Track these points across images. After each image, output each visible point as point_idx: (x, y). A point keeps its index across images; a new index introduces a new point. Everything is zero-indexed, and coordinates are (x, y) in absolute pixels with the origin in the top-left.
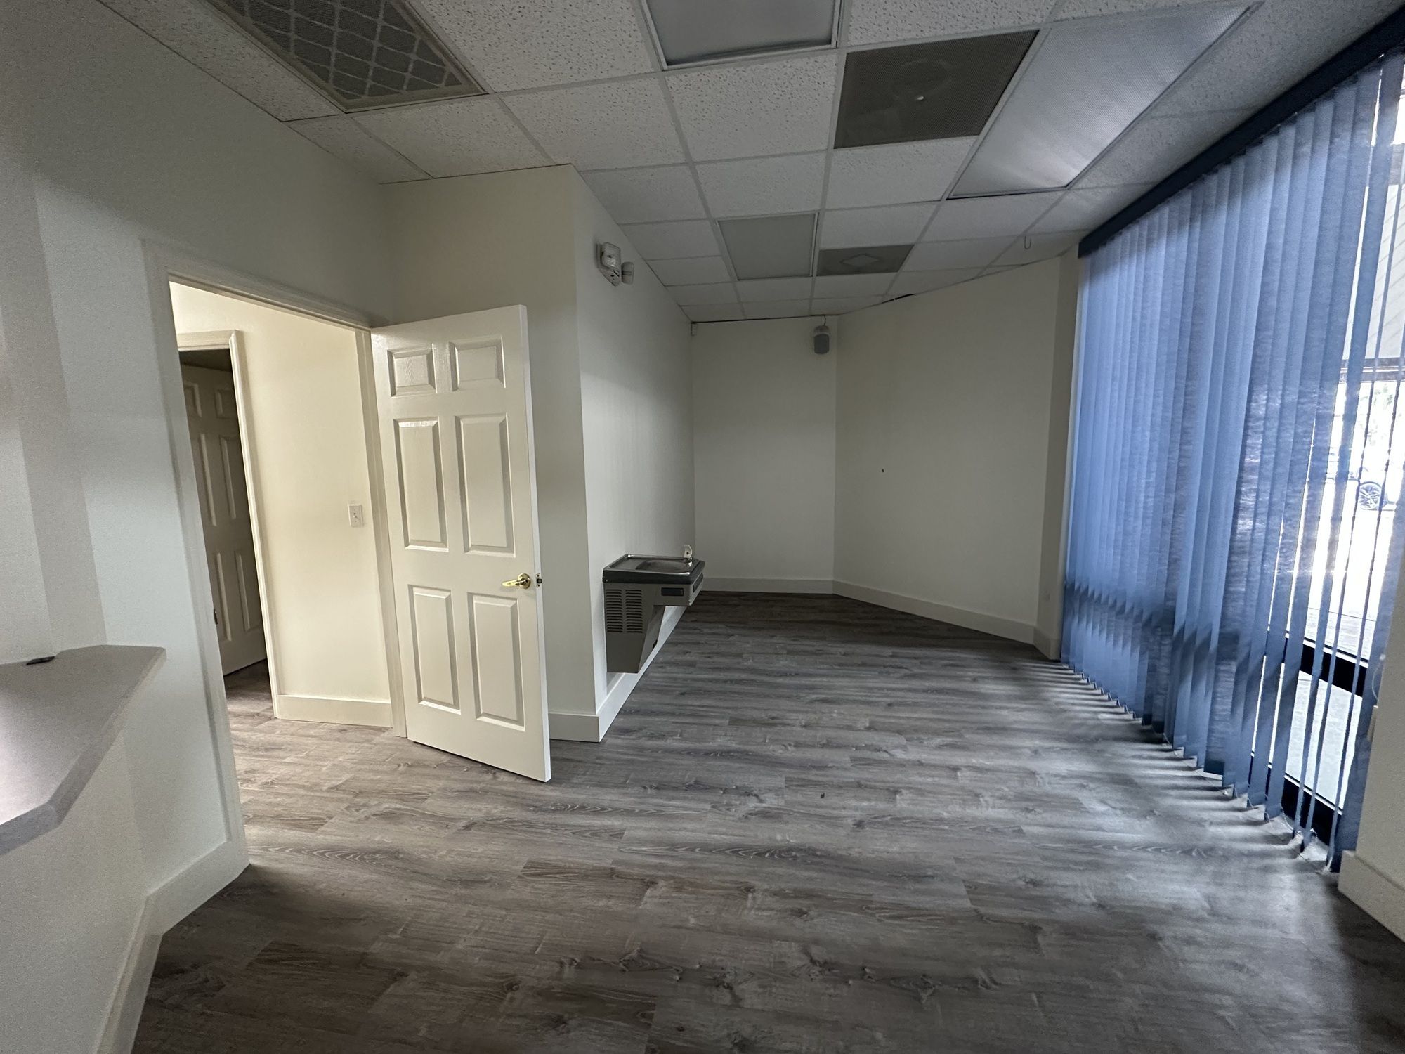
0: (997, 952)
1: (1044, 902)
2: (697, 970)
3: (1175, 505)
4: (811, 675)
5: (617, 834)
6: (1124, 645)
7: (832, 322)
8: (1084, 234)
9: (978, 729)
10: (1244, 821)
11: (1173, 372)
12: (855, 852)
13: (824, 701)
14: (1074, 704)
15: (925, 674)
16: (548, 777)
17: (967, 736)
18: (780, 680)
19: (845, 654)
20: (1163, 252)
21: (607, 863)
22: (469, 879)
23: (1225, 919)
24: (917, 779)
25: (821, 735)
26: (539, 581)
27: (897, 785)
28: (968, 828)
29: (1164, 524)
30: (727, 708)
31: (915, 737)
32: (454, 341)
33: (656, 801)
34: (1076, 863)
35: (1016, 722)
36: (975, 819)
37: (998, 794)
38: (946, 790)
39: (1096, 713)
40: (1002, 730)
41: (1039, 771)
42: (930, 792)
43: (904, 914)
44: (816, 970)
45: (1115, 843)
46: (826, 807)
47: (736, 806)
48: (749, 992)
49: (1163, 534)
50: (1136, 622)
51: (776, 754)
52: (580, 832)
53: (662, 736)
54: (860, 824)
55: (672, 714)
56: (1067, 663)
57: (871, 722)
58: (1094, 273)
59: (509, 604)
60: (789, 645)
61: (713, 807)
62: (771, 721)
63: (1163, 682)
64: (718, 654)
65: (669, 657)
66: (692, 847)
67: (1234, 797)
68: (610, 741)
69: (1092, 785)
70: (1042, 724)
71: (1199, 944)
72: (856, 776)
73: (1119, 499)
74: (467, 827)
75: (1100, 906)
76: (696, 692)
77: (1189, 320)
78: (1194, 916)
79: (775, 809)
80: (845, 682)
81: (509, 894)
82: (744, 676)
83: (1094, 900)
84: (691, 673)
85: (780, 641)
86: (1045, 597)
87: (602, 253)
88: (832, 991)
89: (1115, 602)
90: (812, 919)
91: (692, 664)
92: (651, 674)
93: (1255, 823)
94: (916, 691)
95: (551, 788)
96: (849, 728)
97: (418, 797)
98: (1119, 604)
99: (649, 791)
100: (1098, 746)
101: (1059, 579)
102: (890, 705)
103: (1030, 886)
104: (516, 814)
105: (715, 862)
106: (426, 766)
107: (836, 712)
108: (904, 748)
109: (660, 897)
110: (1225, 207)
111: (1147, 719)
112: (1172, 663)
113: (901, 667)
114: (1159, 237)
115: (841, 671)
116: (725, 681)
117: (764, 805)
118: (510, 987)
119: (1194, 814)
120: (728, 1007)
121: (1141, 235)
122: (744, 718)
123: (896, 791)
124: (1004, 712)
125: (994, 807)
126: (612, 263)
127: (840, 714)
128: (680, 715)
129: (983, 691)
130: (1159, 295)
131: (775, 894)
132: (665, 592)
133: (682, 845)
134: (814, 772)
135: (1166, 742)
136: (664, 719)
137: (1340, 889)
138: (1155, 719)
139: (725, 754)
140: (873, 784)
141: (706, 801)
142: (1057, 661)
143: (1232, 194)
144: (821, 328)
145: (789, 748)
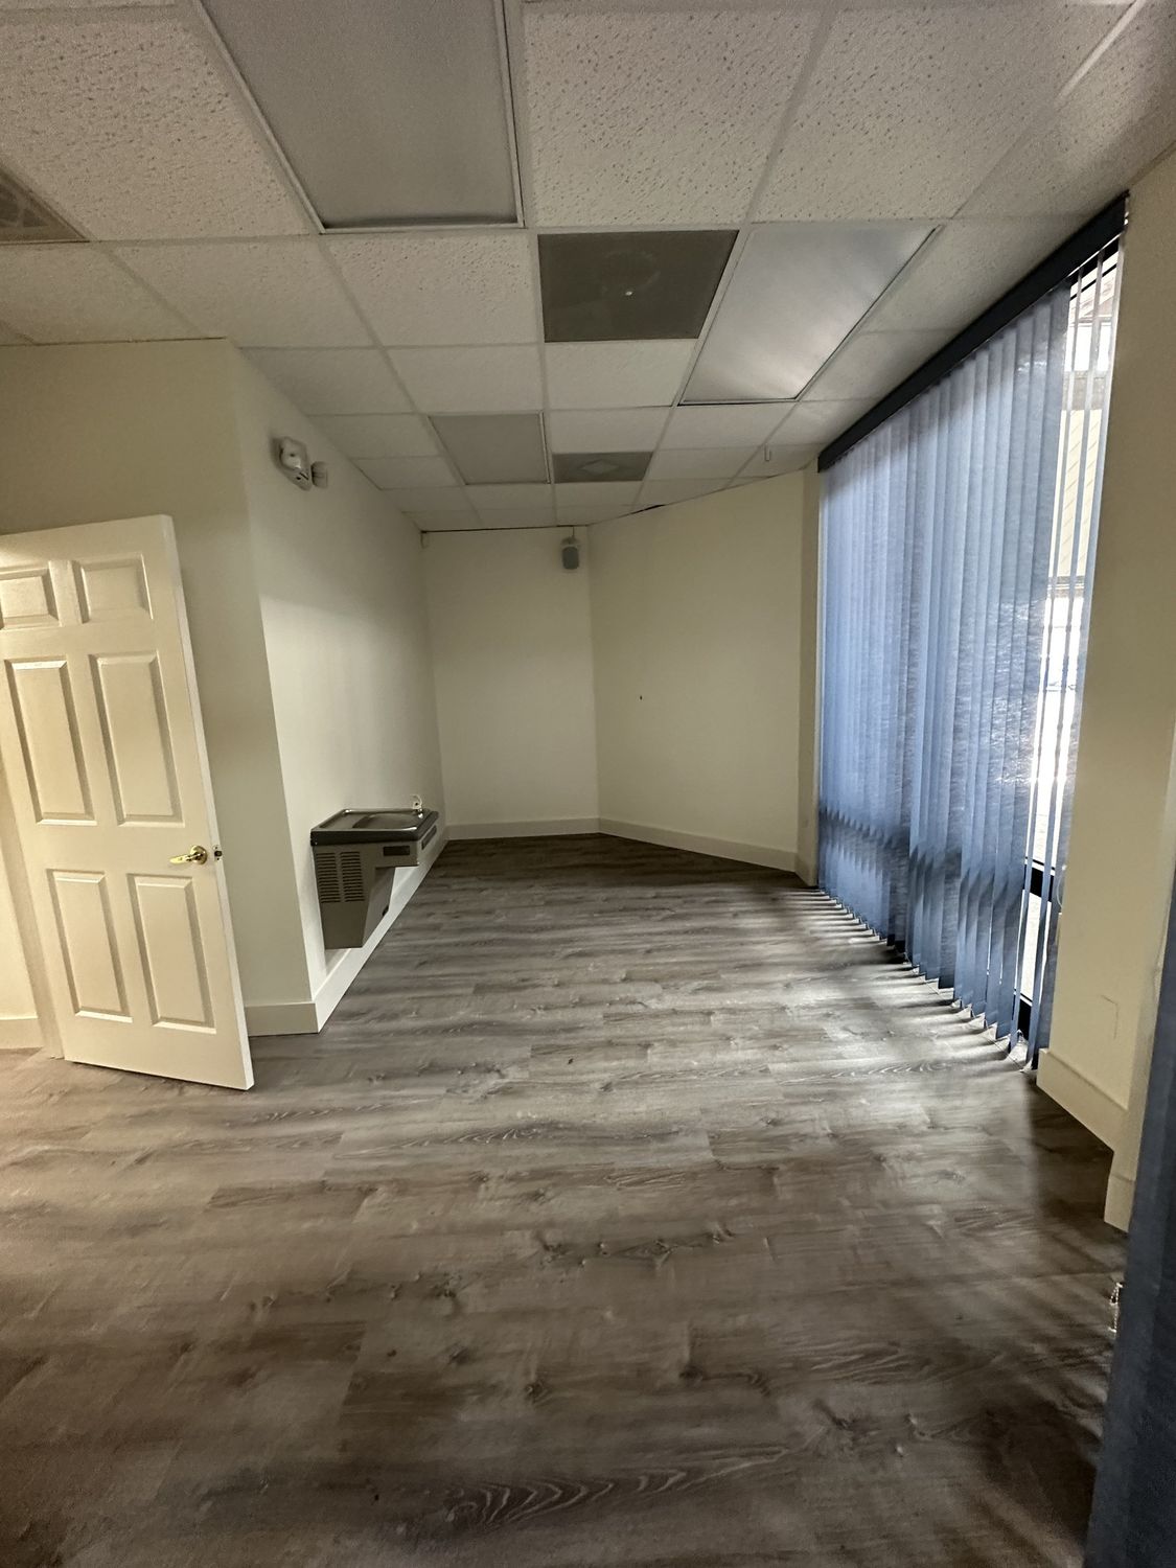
0: (734, 1202)
1: (782, 1142)
2: (418, 1281)
3: (906, 727)
4: (568, 927)
5: (333, 1139)
6: (870, 869)
7: (580, 533)
8: (822, 448)
9: (735, 968)
10: (967, 1031)
11: (900, 594)
12: (599, 1120)
13: (581, 955)
14: (827, 931)
15: (687, 914)
16: (250, 1083)
17: (723, 976)
18: (534, 936)
19: (607, 900)
20: (888, 471)
21: (318, 1176)
22: (138, 1225)
23: (942, 1130)
24: (670, 1029)
25: (572, 994)
26: (217, 854)
27: (647, 1039)
28: (716, 1075)
29: (898, 746)
30: (473, 974)
31: (672, 984)
32: (77, 560)
33: (380, 1093)
34: (815, 1096)
35: (770, 957)
36: (724, 1065)
37: (748, 1034)
38: (697, 1037)
39: (848, 938)
40: (757, 965)
41: (789, 1005)
42: (681, 1042)
43: (645, 1177)
44: (548, 1257)
45: (852, 1069)
46: (572, 1074)
47: (475, 1086)
48: (473, 1297)
49: (898, 757)
50: (880, 844)
51: (523, 1020)
52: (285, 1144)
53: (395, 1016)
54: (607, 1087)
55: (407, 989)
56: (824, 889)
57: (628, 973)
58: (832, 489)
59: (182, 884)
60: (548, 895)
61: (448, 1091)
62: (522, 984)
63: (902, 902)
64: (467, 913)
65: (410, 922)
66: (418, 1142)
67: (961, 1009)
68: (331, 1029)
69: (838, 1013)
70: (796, 955)
71: (919, 1160)
72: (608, 1034)
73: (861, 722)
74: (141, 1161)
75: (834, 1136)
76: (440, 960)
77: (911, 542)
78: (916, 1132)
79: (518, 1083)
80: (604, 931)
81: (191, 1234)
82: (495, 936)
83: (829, 1131)
84: (434, 938)
85: (539, 891)
86: (803, 822)
87: (282, 451)
88: (564, 1276)
89: (862, 825)
90: (549, 1200)
91: (436, 928)
92: (387, 944)
93: (976, 1032)
94: (677, 933)
95: (254, 1095)
96: (605, 982)
97: (75, 1132)
98: (865, 828)
99: (376, 1083)
100: (847, 972)
101: (815, 803)
102: (649, 952)
103: (771, 1126)
104: (206, 1134)
105: (447, 1154)
106: (90, 1091)
107: (591, 966)
108: (659, 997)
109: (380, 1205)
110: (936, 428)
111: (891, 939)
112: (909, 882)
113: (663, 909)
114: (885, 454)
115: (601, 919)
116: (473, 944)
117: (507, 1080)
118: (185, 1348)
119: (925, 1031)
120: (448, 1318)
121: (869, 453)
122: (490, 984)
123: (648, 1046)
124: (760, 947)
125: (743, 1049)
126: (297, 463)
127: (595, 967)
128: (419, 988)
129: (741, 926)
130: (886, 514)
131: (511, 1179)
132: (388, 852)
133: (409, 1140)
134: (563, 1036)
135: (907, 961)
136: (399, 996)
137: (1038, 1084)
138: (897, 939)
139: (466, 1028)
140: (622, 1040)
141: (439, 1085)
142: (815, 888)
143: (941, 417)
144: (569, 540)
145: (539, 1012)
